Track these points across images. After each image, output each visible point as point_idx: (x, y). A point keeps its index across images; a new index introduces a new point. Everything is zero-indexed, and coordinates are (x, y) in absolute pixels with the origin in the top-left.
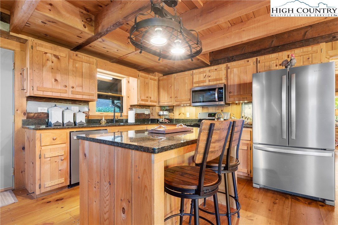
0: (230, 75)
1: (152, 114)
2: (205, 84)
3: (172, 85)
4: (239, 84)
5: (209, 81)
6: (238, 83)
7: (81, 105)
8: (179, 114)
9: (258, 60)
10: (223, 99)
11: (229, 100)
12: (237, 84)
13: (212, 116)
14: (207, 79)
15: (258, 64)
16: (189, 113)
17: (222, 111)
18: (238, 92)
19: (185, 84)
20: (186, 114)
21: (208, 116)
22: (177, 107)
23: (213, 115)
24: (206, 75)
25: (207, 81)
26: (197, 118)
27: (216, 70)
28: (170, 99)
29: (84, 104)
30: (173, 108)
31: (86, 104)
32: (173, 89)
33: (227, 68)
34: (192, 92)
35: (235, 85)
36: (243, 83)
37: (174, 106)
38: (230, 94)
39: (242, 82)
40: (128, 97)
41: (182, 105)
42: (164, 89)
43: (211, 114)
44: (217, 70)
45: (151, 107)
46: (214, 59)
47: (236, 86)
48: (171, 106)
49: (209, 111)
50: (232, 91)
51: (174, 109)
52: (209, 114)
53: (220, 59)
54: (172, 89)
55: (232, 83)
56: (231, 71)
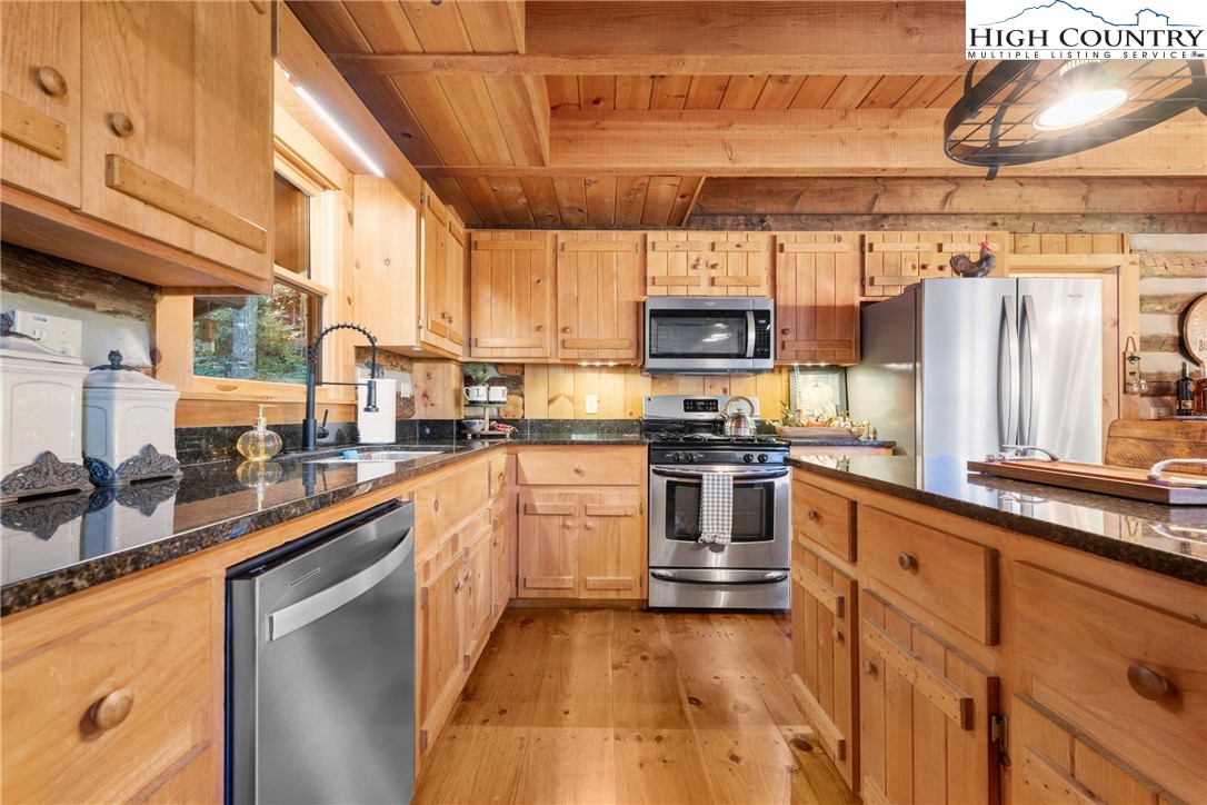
0: (785, 272)
1: (425, 395)
2: (695, 291)
3: (544, 277)
4: (811, 307)
5: (712, 282)
6: (808, 304)
7: (91, 306)
8: (550, 402)
9: (867, 242)
10: (768, 353)
11: (781, 354)
12: (806, 307)
13: (699, 408)
14: (704, 274)
15: (867, 253)
16: (595, 398)
17: (725, 391)
18: (808, 332)
19: (611, 281)
20: (582, 402)
21: (686, 410)
22: (542, 373)
23: (701, 406)
24: (698, 260)
25: (705, 282)
26: (629, 417)
27: (738, 246)
28: (535, 334)
29: (120, 305)
30: (519, 374)
31: (134, 308)
32: (549, 294)
33: (776, 248)
34: (651, 317)
35: (800, 307)
36: (825, 304)
37: (523, 365)
38: (785, 338)
39: (821, 302)
40: (349, 301)
41: (584, 364)
42: (497, 285)
43: (695, 401)
44: (743, 249)
45: (418, 366)
46: (701, 208)
47: (802, 312)
48: (510, 364)
49: (680, 389)
50: (789, 325)
51: (527, 379)
52: (685, 401)
53: (722, 215)
54: (544, 294)
55: (791, 303)
56: (787, 262)
